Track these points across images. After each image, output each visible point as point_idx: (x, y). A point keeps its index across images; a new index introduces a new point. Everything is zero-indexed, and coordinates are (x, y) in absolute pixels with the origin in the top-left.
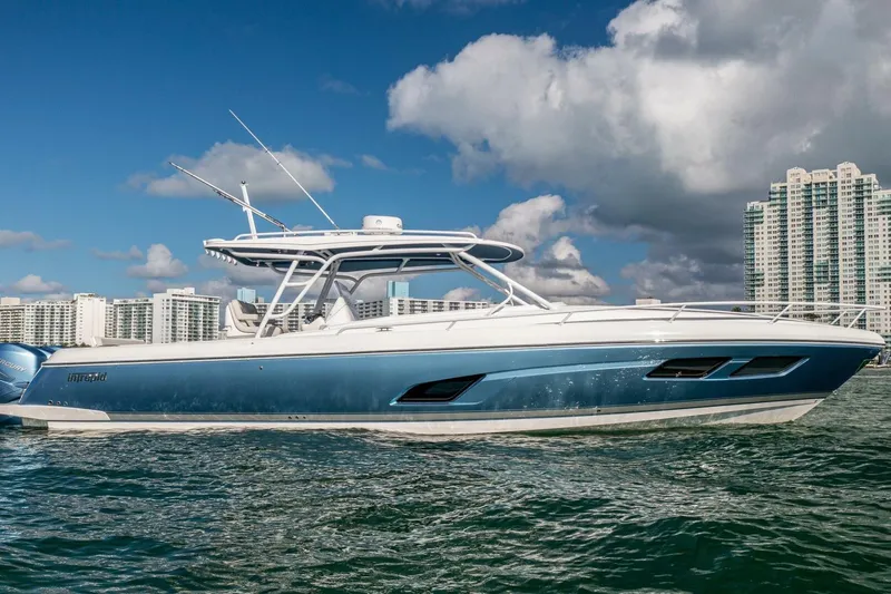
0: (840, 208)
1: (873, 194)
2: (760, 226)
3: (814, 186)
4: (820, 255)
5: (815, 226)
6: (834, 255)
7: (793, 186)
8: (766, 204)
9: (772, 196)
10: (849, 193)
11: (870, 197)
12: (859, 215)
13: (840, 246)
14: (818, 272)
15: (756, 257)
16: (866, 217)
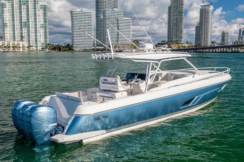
0: (29, 6)
1: (39, 3)
2: (5, 8)
4: (24, 19)
5: (22, 11)
6: (28, 19)
8: (7, 2)
11: (38, 4)
12: (35, 9)
13: (30, 17)
14: (24, 24)
15: (4, 18)
16: (37, 9)
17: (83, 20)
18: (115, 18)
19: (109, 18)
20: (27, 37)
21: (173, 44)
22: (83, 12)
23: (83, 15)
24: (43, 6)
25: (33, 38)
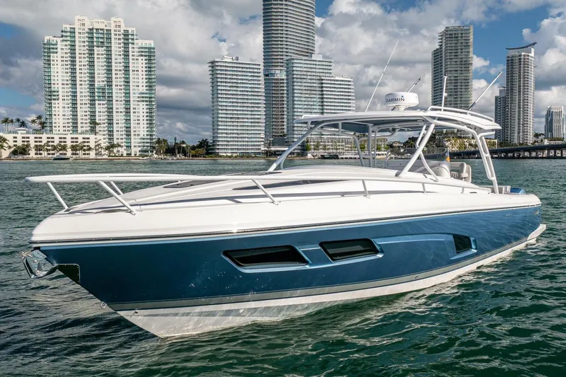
0: (113, 49)
1: (135, 41)
2: (55, 55)
3: (95, 31)
4: (100, 81)
5: (96, 60)
6: (109, 81)
7: (79, 29)
8: (59, 40)
9: (64, 34)
10: (119, 39)
11: (133, 44)
12: (126, 55)
13: (114, 76)
14: (98, 92)
15: (52, 78)
16: (131, 57)
17: (239, 81)
18: (314, 77)
19: (302, 77)
20: (106, 124)
21: (449, 140)
22: (240, 63)
23: (240, 71)
24: (146, 48)
25: (120, 125)
